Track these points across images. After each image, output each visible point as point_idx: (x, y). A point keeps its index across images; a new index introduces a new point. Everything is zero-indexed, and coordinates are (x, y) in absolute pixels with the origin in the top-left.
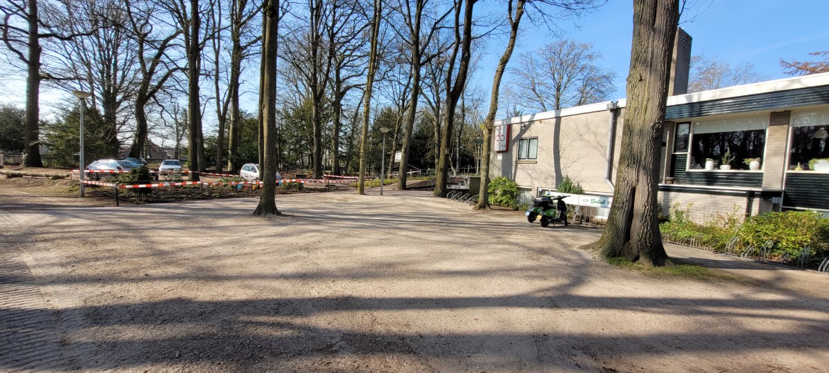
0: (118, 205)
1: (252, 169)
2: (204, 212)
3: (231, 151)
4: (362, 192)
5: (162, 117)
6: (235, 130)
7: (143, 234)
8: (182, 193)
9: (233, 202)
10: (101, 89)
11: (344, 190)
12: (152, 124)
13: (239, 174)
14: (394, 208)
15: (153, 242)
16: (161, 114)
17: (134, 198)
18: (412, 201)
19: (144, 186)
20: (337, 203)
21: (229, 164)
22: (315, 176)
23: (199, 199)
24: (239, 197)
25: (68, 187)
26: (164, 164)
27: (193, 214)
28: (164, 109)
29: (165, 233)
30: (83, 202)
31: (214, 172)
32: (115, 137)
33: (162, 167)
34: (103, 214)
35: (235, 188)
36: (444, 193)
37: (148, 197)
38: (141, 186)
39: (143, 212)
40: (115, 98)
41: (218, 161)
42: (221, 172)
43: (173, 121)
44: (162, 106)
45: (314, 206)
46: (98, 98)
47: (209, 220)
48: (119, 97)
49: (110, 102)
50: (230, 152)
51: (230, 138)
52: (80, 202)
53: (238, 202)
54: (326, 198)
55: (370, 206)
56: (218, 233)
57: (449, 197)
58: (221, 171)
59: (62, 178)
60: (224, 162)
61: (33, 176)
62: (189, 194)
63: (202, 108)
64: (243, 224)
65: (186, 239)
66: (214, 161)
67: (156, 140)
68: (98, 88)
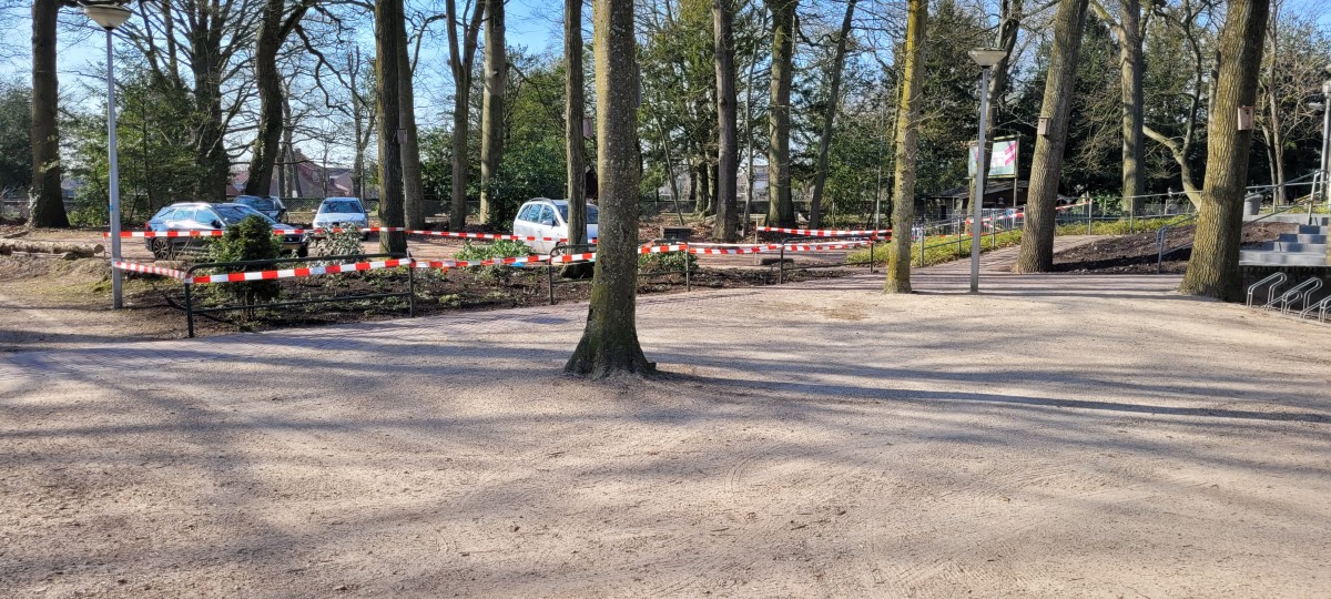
0: (192, 336)
1: (545, 216)
2: (418, 360)
3: (489, 165)
4: (904, 286)
5: (320, 85)
6: (496, 104)
7: (230, 449)
8: (362, 295)
9: (499, 325)
10: (188, 23)
11: (833, 275)
12: (302, 106)
13: (509, 231)
14: (1053, 346)
15: (254, 488)
16: (317, 77)
17: (236, 313)
18: (1106, 317)
19: (256, 276)
20: (830, 327)
21: (484, 203)
22: (722, 231)
23: (405, 313)
24: (515, 305)
25: (95, 280)
26: (326, 211)
27: (387, 368)
28: (322, 60)
29: (299, 443)
30: (115, 324)
31: (445, 227)
32: (220, 147)
33: (321, 218)
34: (145, 367)
35: (503, 274)
36: (1232, 284)
37: (272, 307)
38: (251, 276)
39: (249, 359)
40: (217, 44)
41: (454, 195)
42: (462, 227)
43: (346, 95)
44: (320, 55)
45: (755, 337)
46: (181, 47)
47: (433, 391)
48: (225, 42)
49: (208, 57)
50: (484, 168)
51: (485, 127)
52: (108, 324)
53: (514, 323)
54: (786, 307)
55: (952, 337)
56: (459, 451)
57: (1260, 300)
58: (463, 223)
59: (87, 254)
60: (469, 198)
61: (31, 250)
62: (380, 298)
63: (411, 49)
64: (538, 409)
65: (356, 473)
66: (445, 197)
67: (310, 149)
68: (181, 22)
